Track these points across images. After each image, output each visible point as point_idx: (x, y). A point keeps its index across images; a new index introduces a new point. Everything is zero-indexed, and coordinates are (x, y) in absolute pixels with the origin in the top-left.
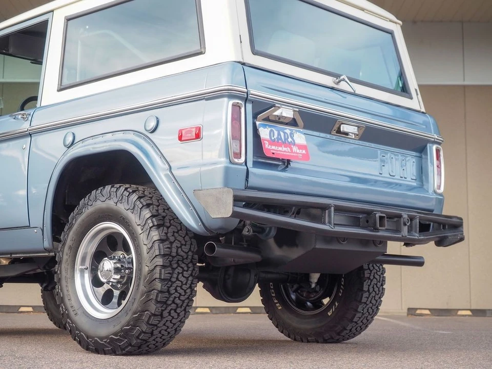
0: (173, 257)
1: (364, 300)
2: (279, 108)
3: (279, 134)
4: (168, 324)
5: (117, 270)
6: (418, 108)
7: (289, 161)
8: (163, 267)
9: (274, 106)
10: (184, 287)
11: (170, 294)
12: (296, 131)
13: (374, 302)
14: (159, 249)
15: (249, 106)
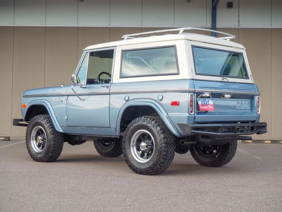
0: (168, 143)
1: (229, 152)
2: (205, 93)
3: (204, 102)
4: (166, 165)
5: (147, 146)
6: (251, 83)
7: (207, 111)
8: (165, 147)
9: (203, 93)
10: (171, 153)
11: (167, 156)
12: (210, 100)
13: (233, 152)
14: (164, 141)
15: (195, 95)
